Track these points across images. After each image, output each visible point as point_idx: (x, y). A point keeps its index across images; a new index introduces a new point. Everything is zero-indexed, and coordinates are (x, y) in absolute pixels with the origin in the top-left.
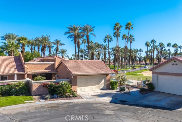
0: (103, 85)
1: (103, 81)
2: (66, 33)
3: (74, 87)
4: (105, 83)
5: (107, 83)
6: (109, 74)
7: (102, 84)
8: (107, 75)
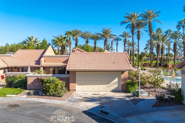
0: (116, 86)
1: (116, 80)
2: (123, 23)
3: (72, 84)
4: (119, 82)
5: (122, 83)
6: (125, 71)
7: (115, 83)
8: (123, 72)
